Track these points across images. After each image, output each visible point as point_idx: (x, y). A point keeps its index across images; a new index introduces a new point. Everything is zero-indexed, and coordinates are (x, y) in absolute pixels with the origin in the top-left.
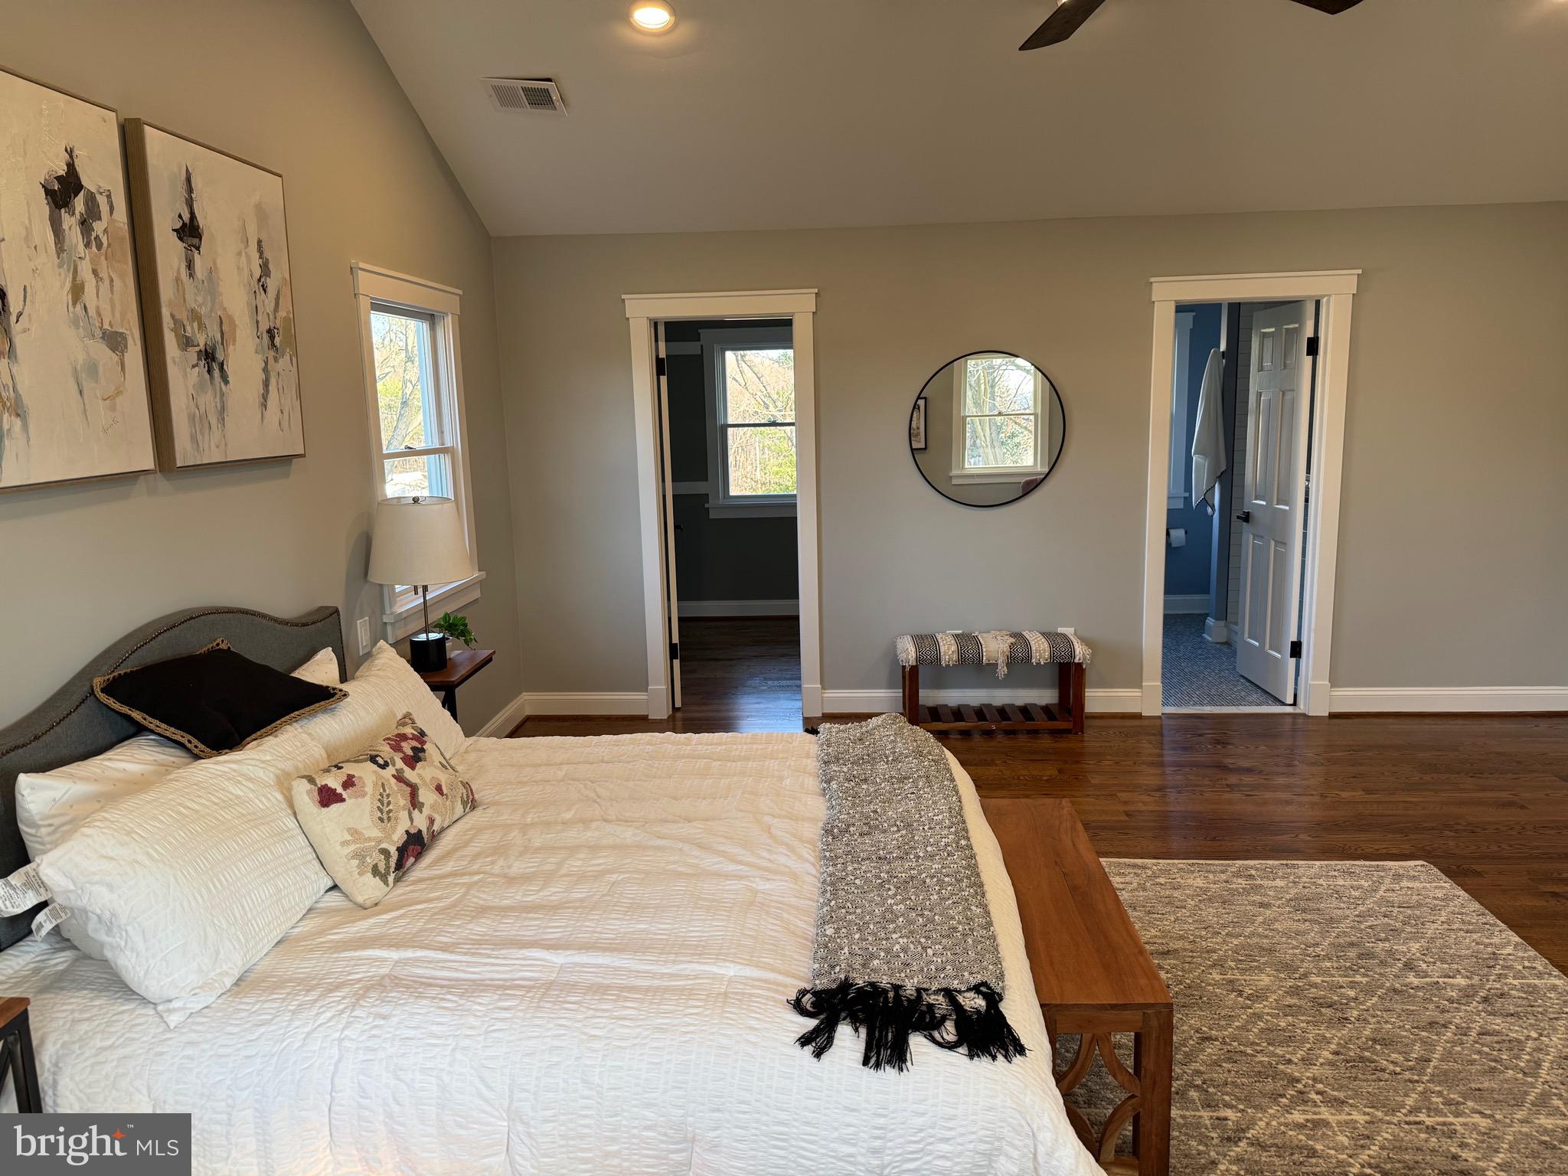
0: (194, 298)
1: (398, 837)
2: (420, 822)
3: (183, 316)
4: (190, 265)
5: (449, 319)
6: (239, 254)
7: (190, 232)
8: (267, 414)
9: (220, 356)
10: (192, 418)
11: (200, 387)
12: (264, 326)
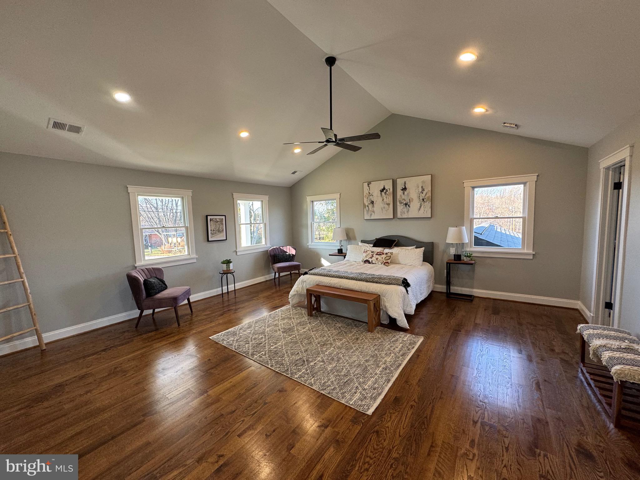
0: (403, 197)
1: (366, 259)
2: (370, 260)
3: (401, 200)
4: (404, 193)
5: (528, 183)
6: (416, 189)
7: (404, 189)
8: (420, 211)
9: (408, 204)
10: (401, 212)
11: (404, 208)
12: (421, 198)
